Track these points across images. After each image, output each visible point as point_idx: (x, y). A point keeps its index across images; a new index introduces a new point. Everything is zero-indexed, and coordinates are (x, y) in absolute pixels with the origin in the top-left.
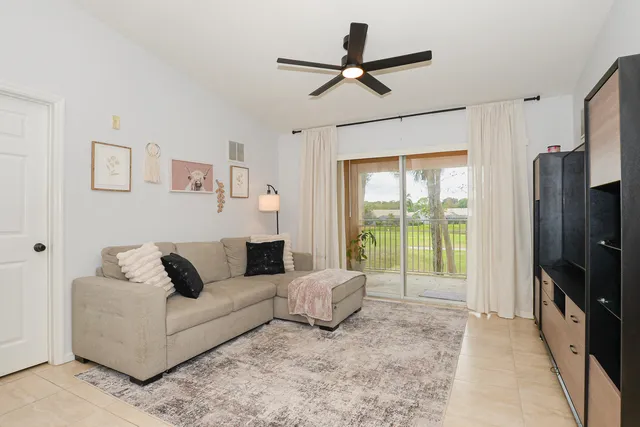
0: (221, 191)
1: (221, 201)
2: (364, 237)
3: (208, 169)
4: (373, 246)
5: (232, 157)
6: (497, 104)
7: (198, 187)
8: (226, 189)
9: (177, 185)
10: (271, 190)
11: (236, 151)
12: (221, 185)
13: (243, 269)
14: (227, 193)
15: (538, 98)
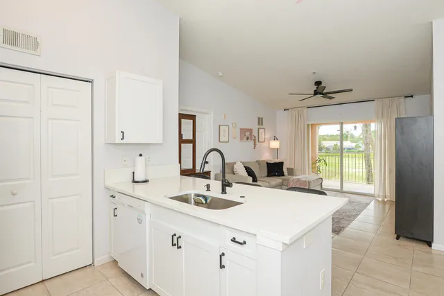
0: (255, 140)
1: (255, 144)
2: (320, 161)
3: (251, 131)
4: (324, 166)
5: (259, 124)
6: (390, 99)
7: (248, 139)
8: (257, 139)
9: (241, 139)
10: (275, 139)
11: (260, 121)
12: (255, 137)
13: (266, 174)
14: (257, 141)
15: (412, 96)
